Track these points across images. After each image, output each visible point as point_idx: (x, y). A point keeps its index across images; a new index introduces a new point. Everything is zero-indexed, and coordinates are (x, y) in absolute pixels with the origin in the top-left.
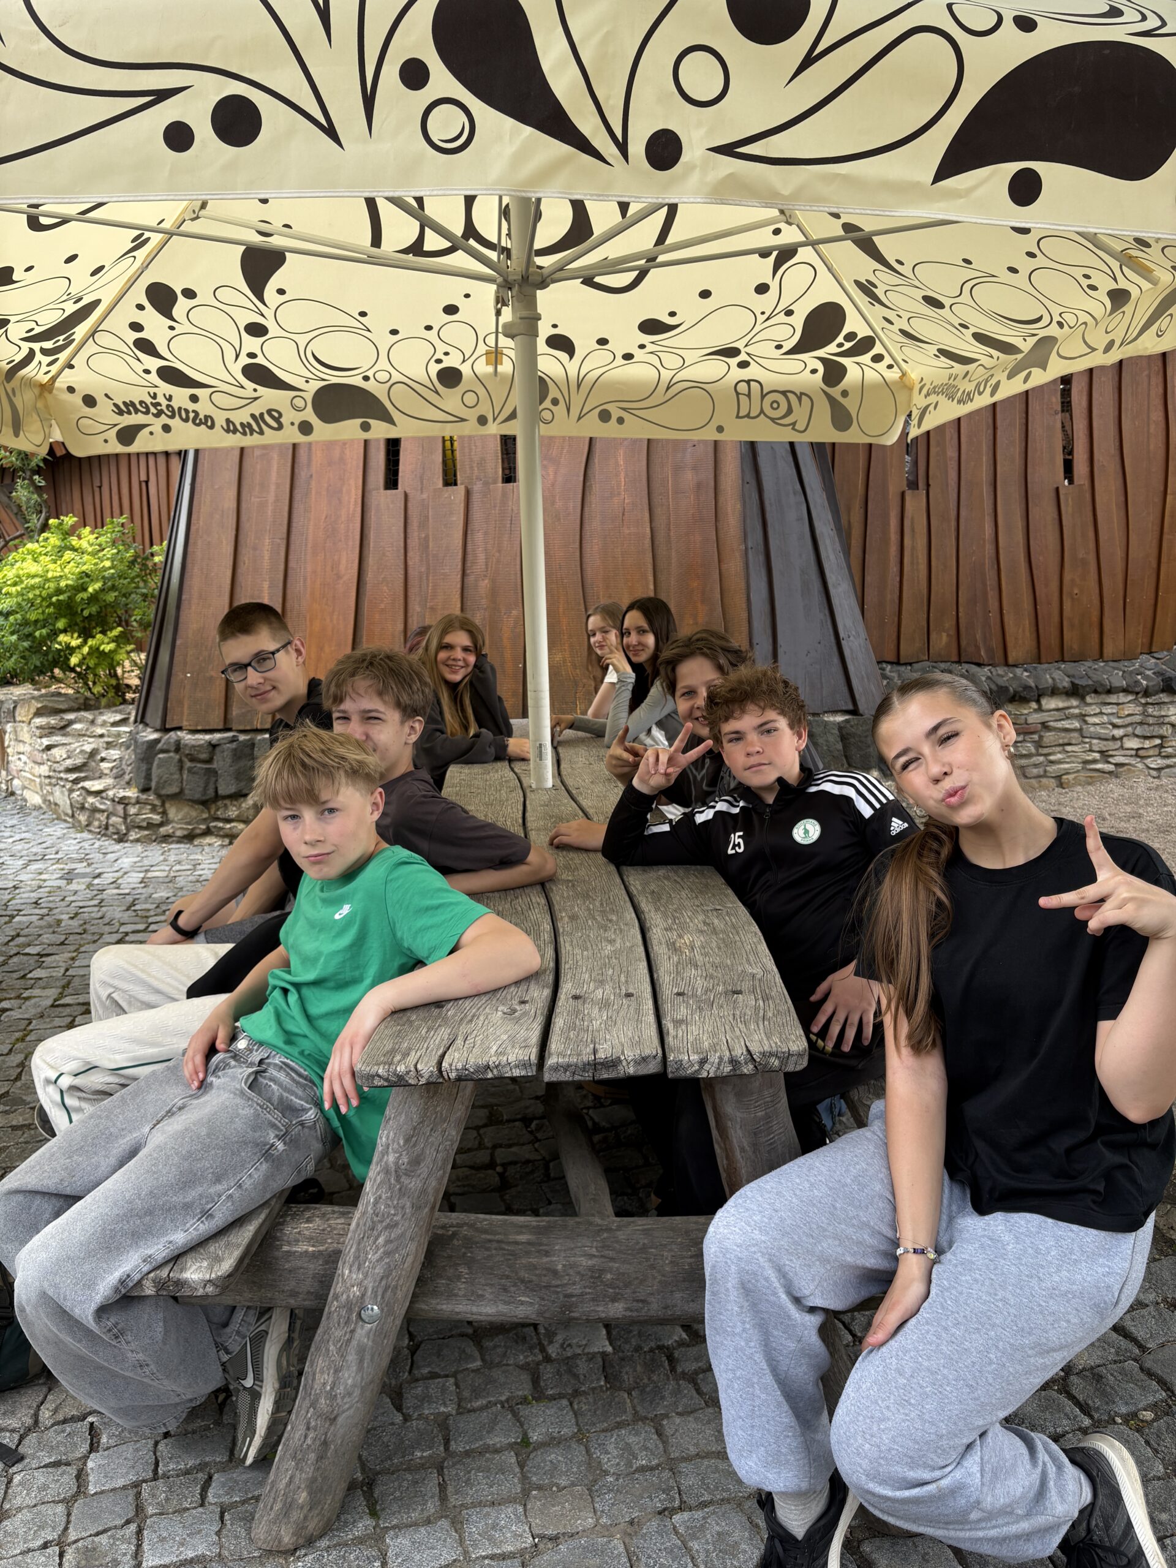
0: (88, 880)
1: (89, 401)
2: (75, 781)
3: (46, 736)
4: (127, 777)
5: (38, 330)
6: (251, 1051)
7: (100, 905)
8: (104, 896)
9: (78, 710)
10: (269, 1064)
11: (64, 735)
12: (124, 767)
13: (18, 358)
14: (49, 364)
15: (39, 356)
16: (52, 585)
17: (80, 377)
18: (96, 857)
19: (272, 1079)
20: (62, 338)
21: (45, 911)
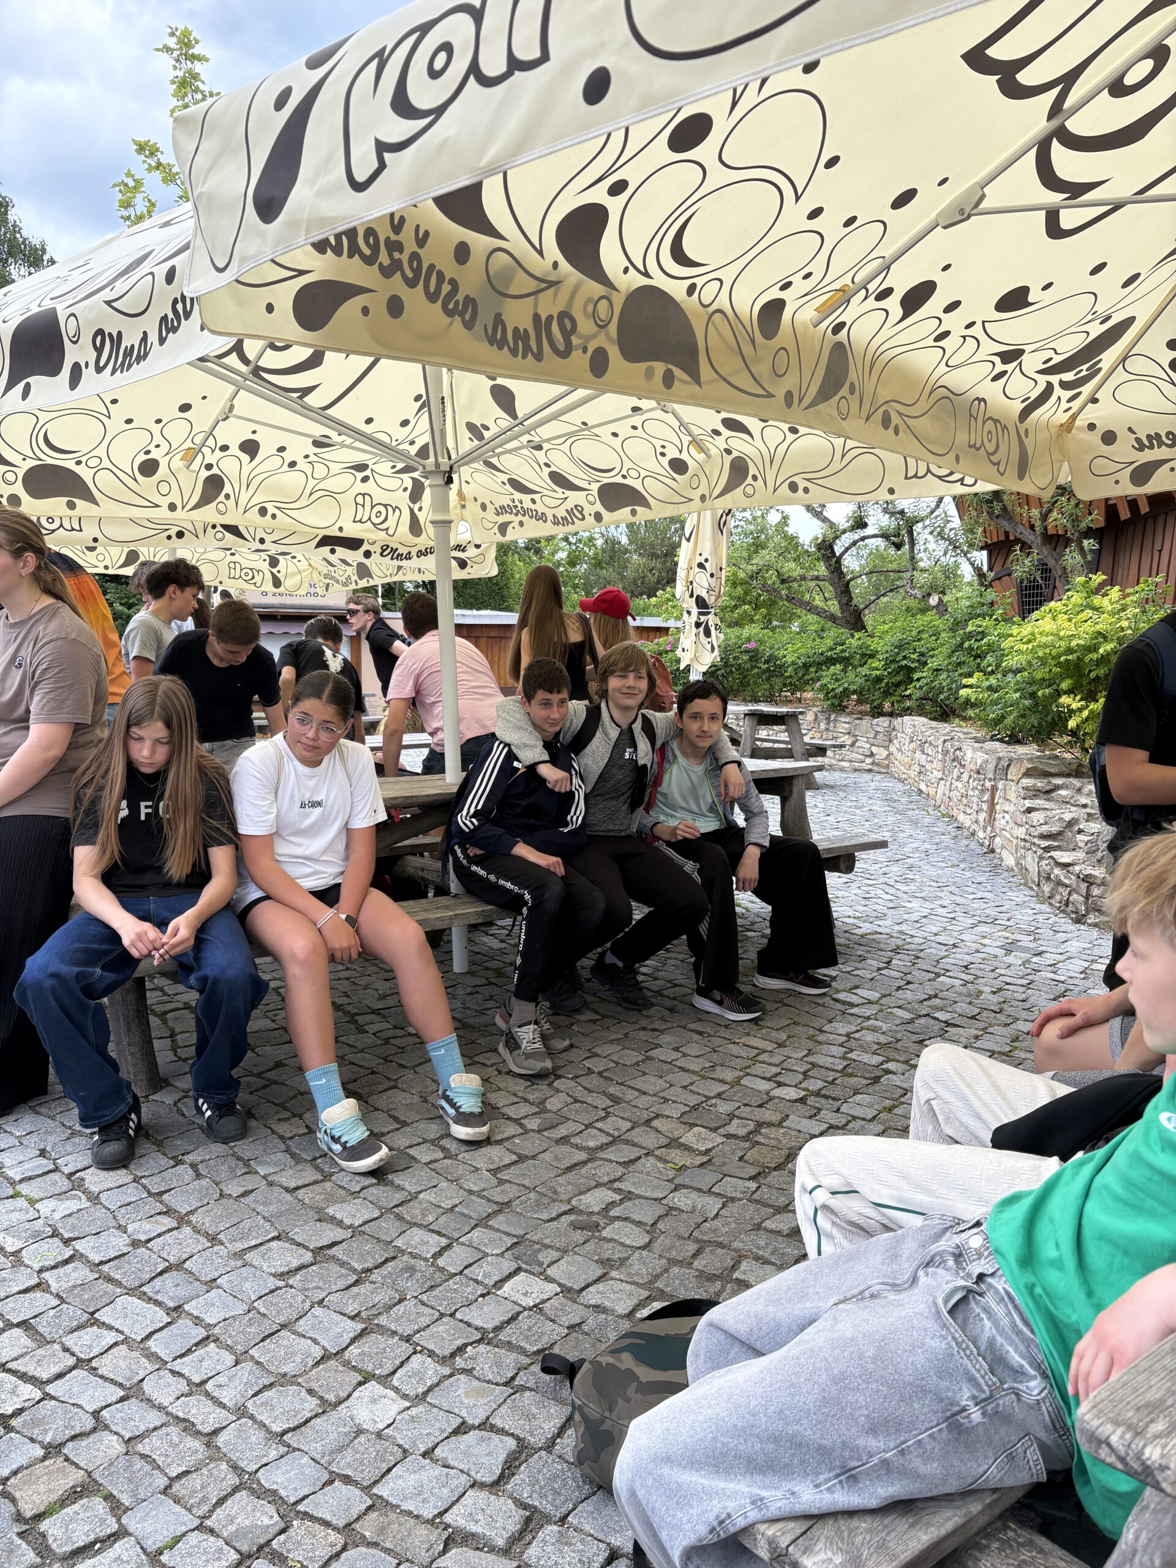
0: (1028, 956)
1: (1109, 438)
2: (1047, 849)
3: (1030, 798)
4: (1099, 855)
5: (1057, 359)
6: (980, 1255)
7: (1027, 986)
8: (1036, 978)
9: (1069, 775)
10: (990, 1286)
11: (1048, 800)
12: (1099, 843)
13: (1034, 395)
14: (1070, 400)
15: (1058, 391)
16: (1063, 644)
17: (1103, 413)
18: (1046, 932)
19: (987, 1310)
20: (1085, 367)
21: (970, 978)
